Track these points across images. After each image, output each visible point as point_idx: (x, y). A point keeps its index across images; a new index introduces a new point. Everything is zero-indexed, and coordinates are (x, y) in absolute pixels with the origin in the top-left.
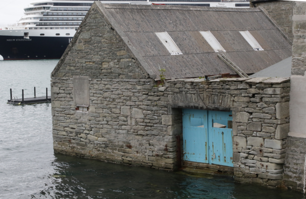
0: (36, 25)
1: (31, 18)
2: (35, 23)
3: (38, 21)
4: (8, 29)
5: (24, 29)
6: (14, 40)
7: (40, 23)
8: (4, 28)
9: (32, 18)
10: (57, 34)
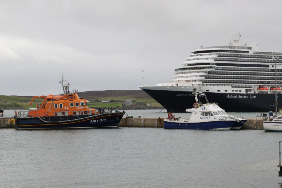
0: (202, 82)
1: (196, 76)
2: (201, 80)
3: (203, 78)
4: (179, 86)
5: (191, 85)
6: (183, 95)
7: (205, 80)
8: (175, 84)
9: (198, 76)
10: (219, 91)
